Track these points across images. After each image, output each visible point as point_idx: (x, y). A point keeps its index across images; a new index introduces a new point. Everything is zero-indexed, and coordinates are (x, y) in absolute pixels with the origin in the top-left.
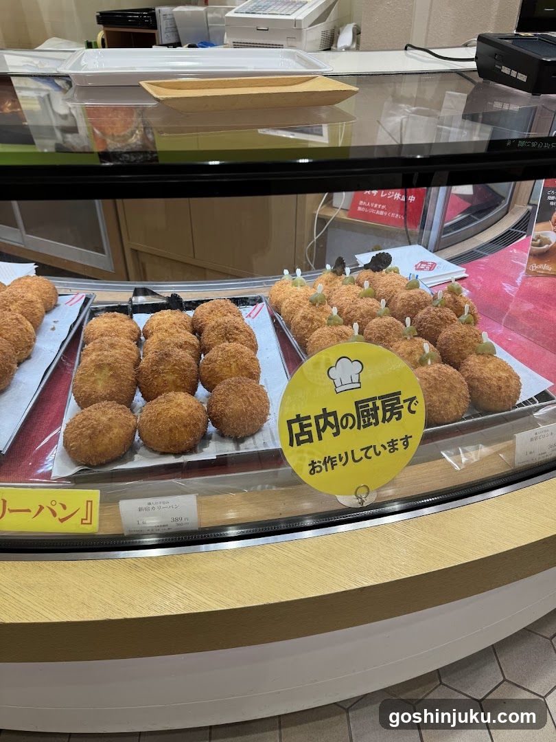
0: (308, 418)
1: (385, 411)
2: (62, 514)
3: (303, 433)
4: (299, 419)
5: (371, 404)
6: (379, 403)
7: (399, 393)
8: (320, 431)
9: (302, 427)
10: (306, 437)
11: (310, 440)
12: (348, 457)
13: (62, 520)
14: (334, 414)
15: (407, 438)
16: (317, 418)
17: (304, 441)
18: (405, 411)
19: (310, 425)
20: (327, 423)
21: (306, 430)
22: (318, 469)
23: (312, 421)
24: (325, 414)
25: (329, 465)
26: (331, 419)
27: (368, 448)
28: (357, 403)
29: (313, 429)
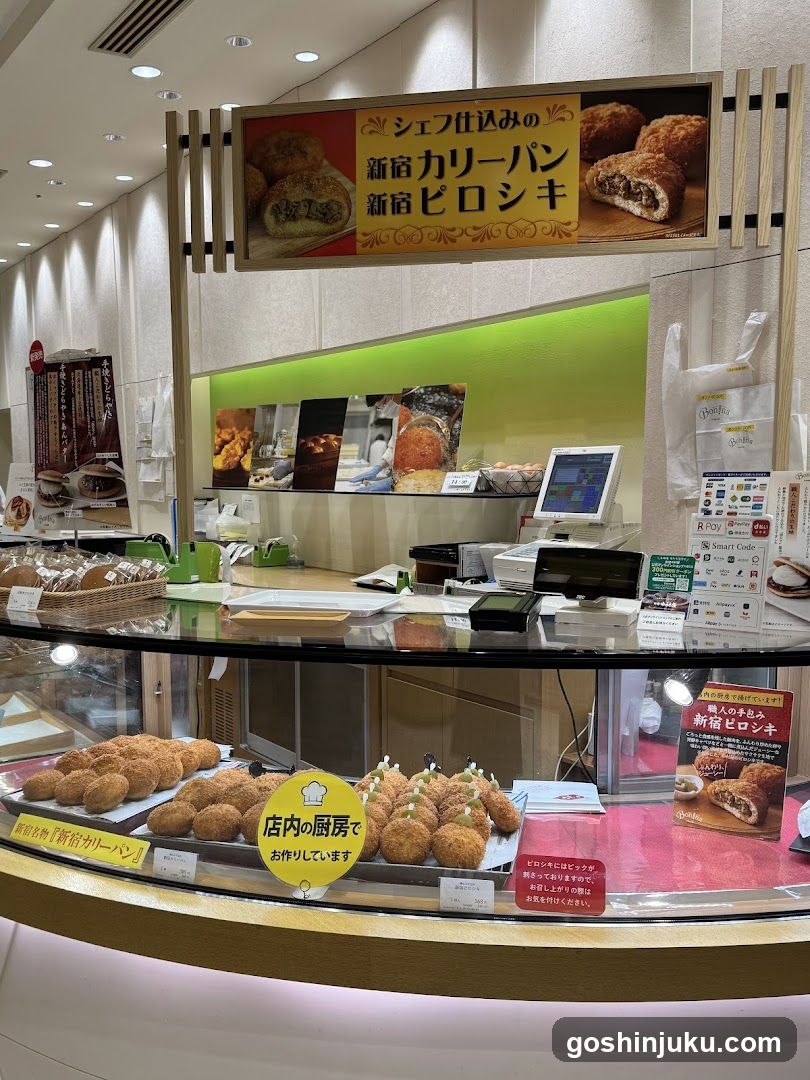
0: (281, 818)
1: (335, 827)
2: (125, 853)
3: (274, 828)
4: (274, 818)
5: (326, 819)
6: (332, 820)
7: (348, 817)
8: (285, 830)
9: (275, 824)
10: (275, 832)
11: (277, 834)
12: (301, 855)
13: (124, 857)
14: (299, 820)
15: (347, 852)
16: (287, 820)
17: (273, 834)
18: (350, 831)
19: (280, 824)
20: (292, 825)
21: (277, 826)
22: (277, 857)
23: (283, 821)
24: (292, 819)
25: (286, 857)
26: (295, 823)
27: (317, 852)
28: (316, 816)
29: (282, 827)
